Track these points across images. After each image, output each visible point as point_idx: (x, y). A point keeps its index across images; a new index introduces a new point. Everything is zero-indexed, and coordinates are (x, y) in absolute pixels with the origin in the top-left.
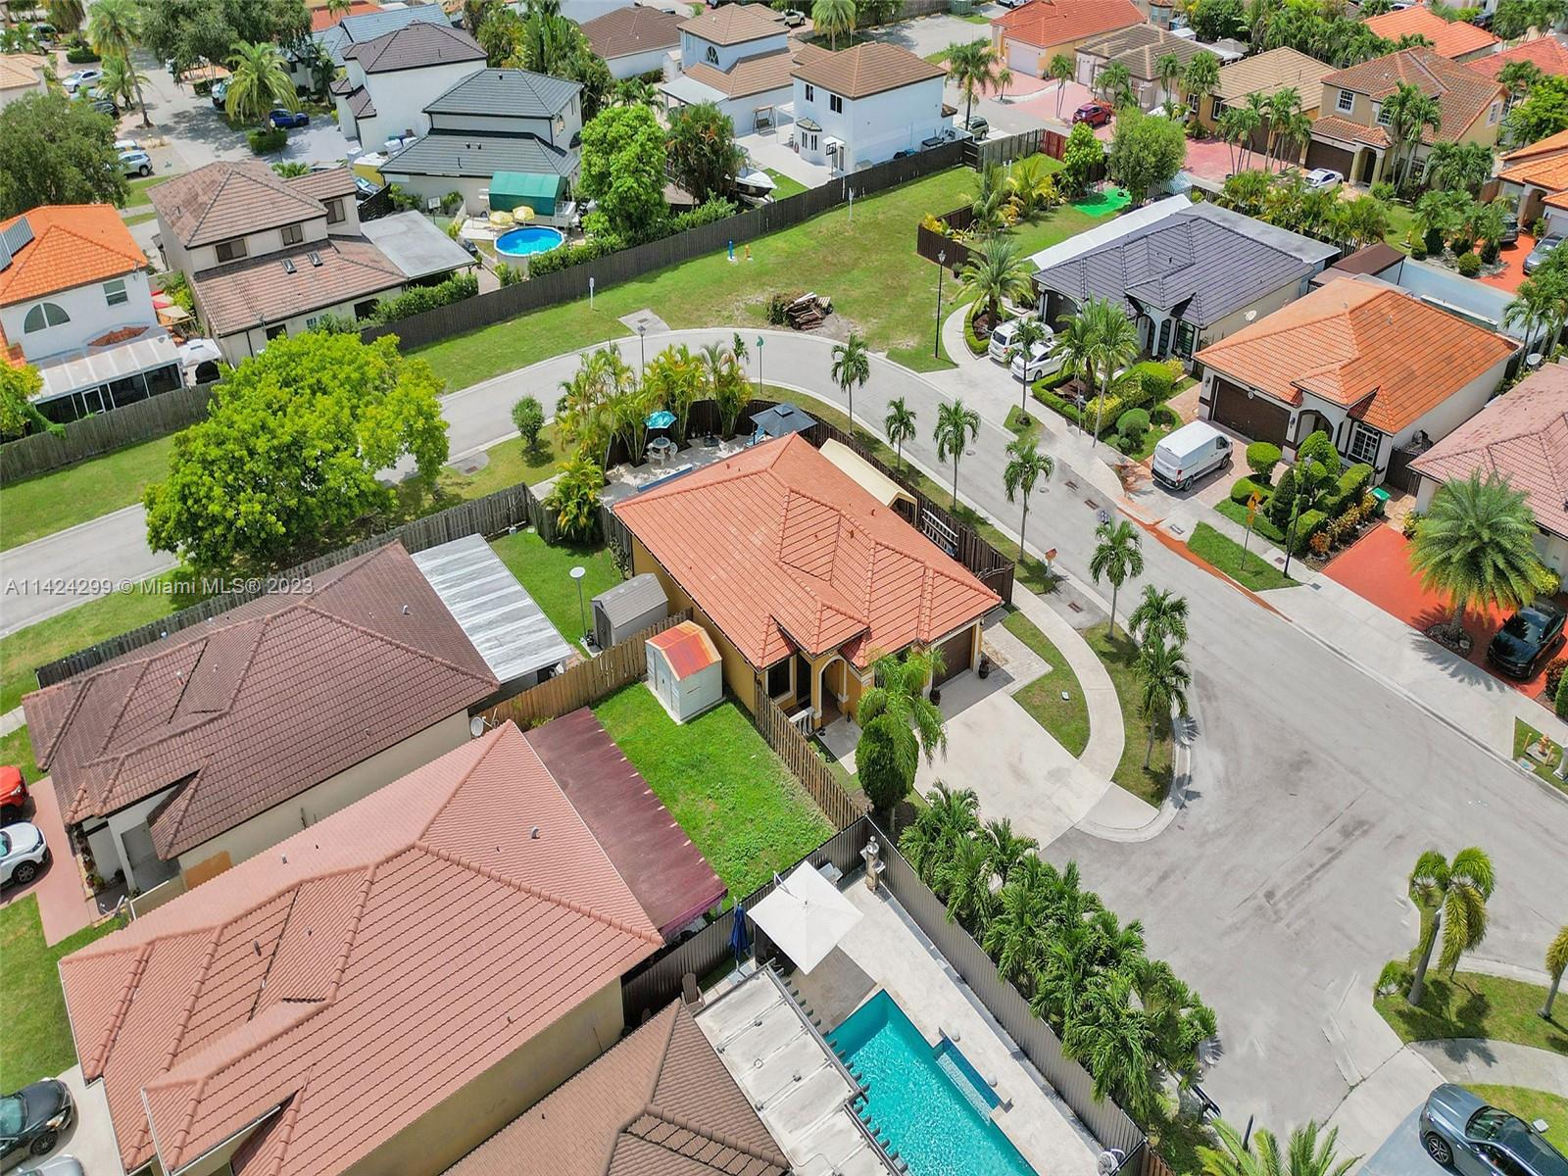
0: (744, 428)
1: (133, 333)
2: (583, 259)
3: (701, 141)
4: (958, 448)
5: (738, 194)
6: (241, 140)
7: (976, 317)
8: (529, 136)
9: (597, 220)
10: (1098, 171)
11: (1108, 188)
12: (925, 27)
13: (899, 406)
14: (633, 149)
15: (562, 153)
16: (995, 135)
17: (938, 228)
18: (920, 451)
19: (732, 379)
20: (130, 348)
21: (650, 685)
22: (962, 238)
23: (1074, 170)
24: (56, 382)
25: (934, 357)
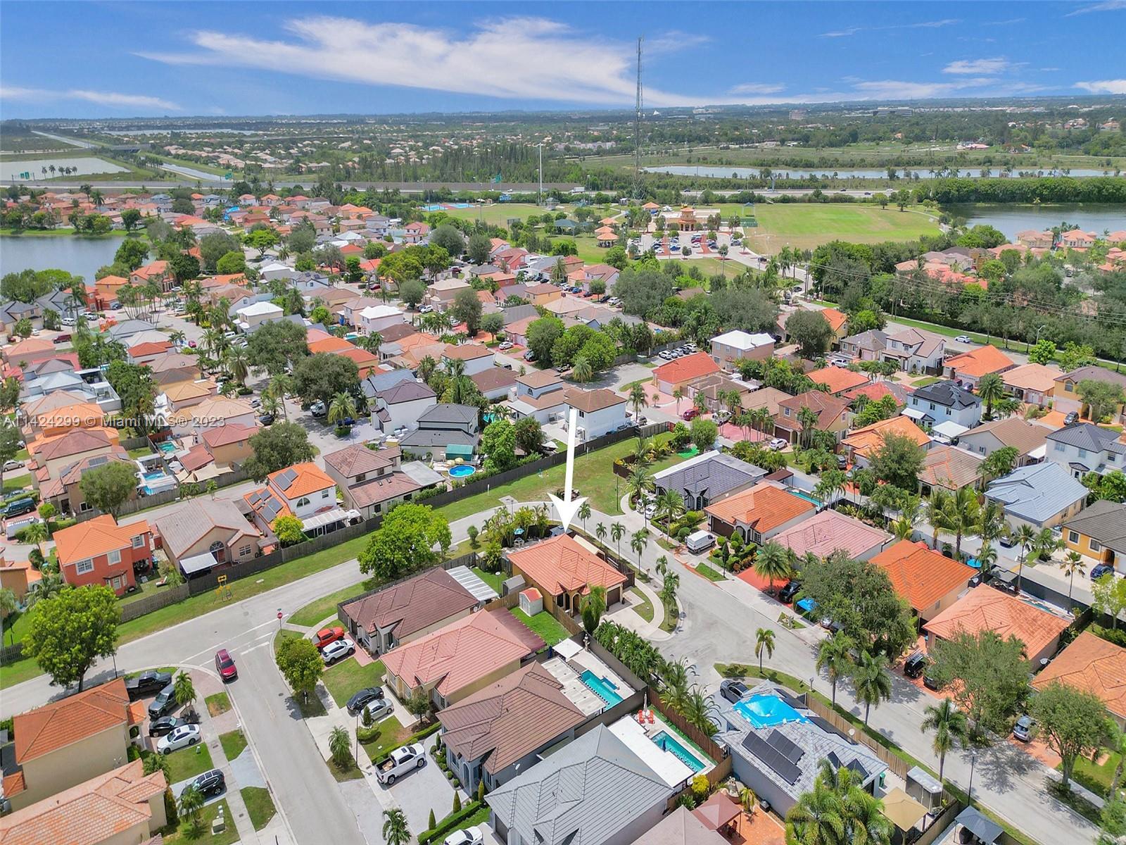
0: (548, 534)
1: (330, 508)
2: (484, 477)
3: (528, 431)
4: (619, 538)
5: (542, 450)
6: (330, 431)
7: (633, 497)
8: (460, 430)
9: (489, 463)
10: (687, 440)
11: (693, 446)
12: (624, 370)
13: (600, 525)
14: (504, 436)
15: (472, 436)
16: (650, 423)
17: (621, 463)
18: (607, 541)
19: (543, 517)
20: (329, 513)
21: (520, 607)
22: (631, 467)
23: (678, 440)
24: (308, 525)
25: (618, 511)
